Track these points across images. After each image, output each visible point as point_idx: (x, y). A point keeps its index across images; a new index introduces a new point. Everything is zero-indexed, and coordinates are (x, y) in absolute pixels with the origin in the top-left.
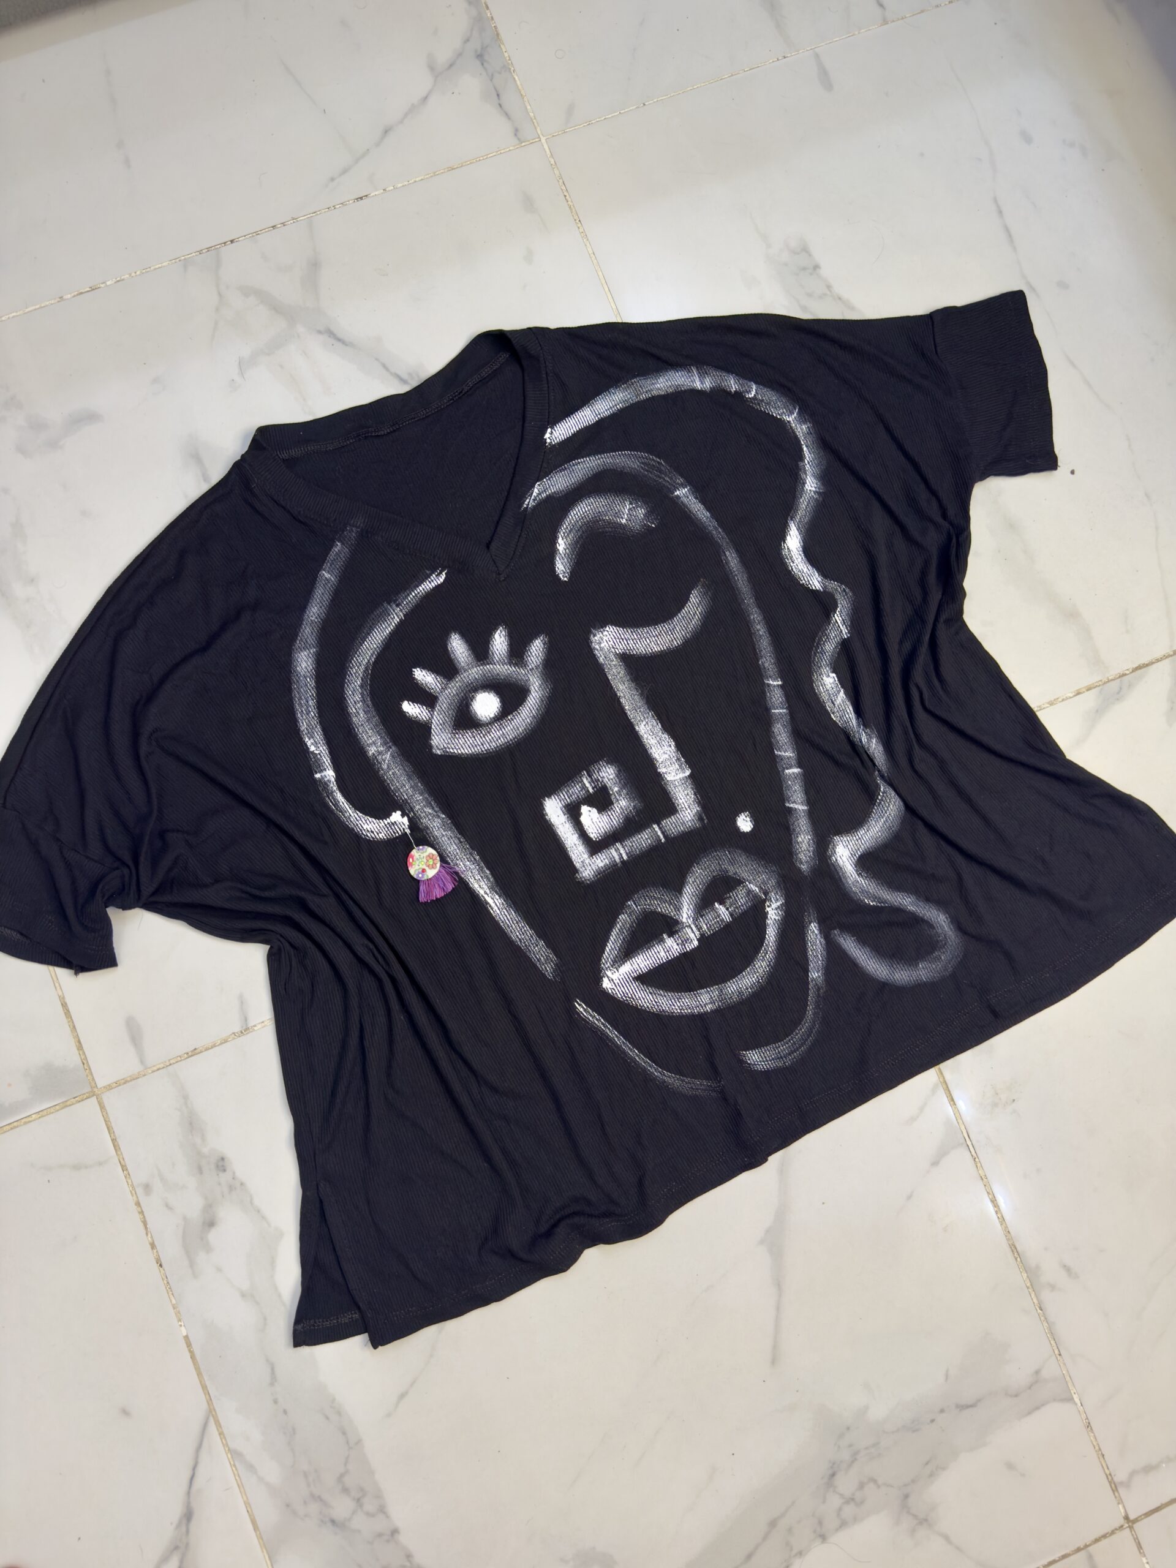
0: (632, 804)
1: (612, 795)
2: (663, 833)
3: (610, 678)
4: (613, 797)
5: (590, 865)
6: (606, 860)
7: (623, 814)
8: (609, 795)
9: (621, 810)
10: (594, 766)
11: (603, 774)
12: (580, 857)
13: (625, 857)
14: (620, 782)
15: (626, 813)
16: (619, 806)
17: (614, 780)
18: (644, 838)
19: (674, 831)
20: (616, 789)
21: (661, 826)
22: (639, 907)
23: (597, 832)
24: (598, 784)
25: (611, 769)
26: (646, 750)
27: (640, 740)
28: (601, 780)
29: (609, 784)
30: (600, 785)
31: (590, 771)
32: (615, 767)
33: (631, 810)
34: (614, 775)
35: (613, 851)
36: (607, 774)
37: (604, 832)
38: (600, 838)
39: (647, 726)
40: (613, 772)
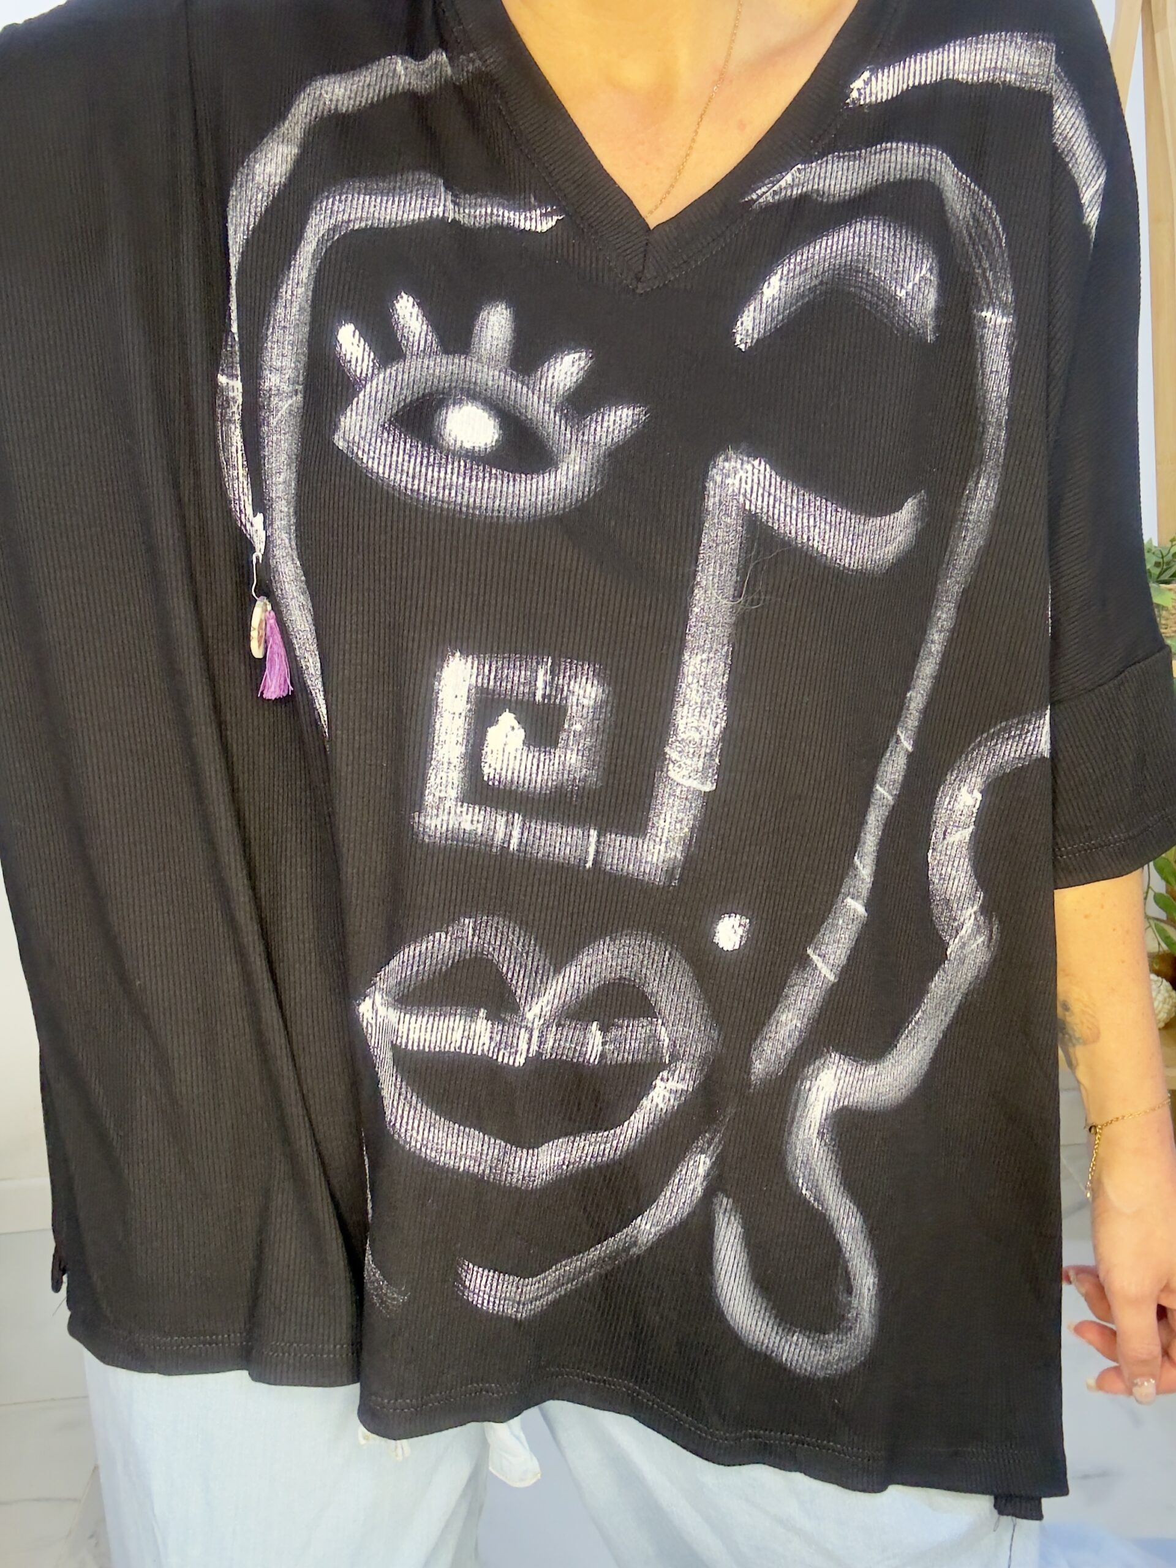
0: (584, 771)
1: (565, 730)
2: (597, 852)
3: (704, 541)
4: (564, 735)
5: (449, 813)
6: (480, 826)
7: (560, 777)
8: (560, 728)
9: (561, 767)
10: (571, 663)
11: (575, 686)
12: (443, 788)
13: (514, 844)
14: (593, 720)
15: (566, 776)
16: (563, 758)
17: (585, 710)
18: (564, 839)
19: (615, 861)
20: (578, 727)
21: (602, 839)
22: (476, 939)
23: (498, 771)
24: (556, 697)
25: (594, 688)
26: (673, 701)
27: (677, 679)
28: (565, 693)
29: (573, 710)
30: (558, 701)
31: (560, 665)
32: (603, 691)
33: (575, 778)
34: (592, 703)
35: (501, 821)
36: (582, 692)
37: (509, 778)
38: (496, 783)
39: (704, 664)
40: (593, 696)
